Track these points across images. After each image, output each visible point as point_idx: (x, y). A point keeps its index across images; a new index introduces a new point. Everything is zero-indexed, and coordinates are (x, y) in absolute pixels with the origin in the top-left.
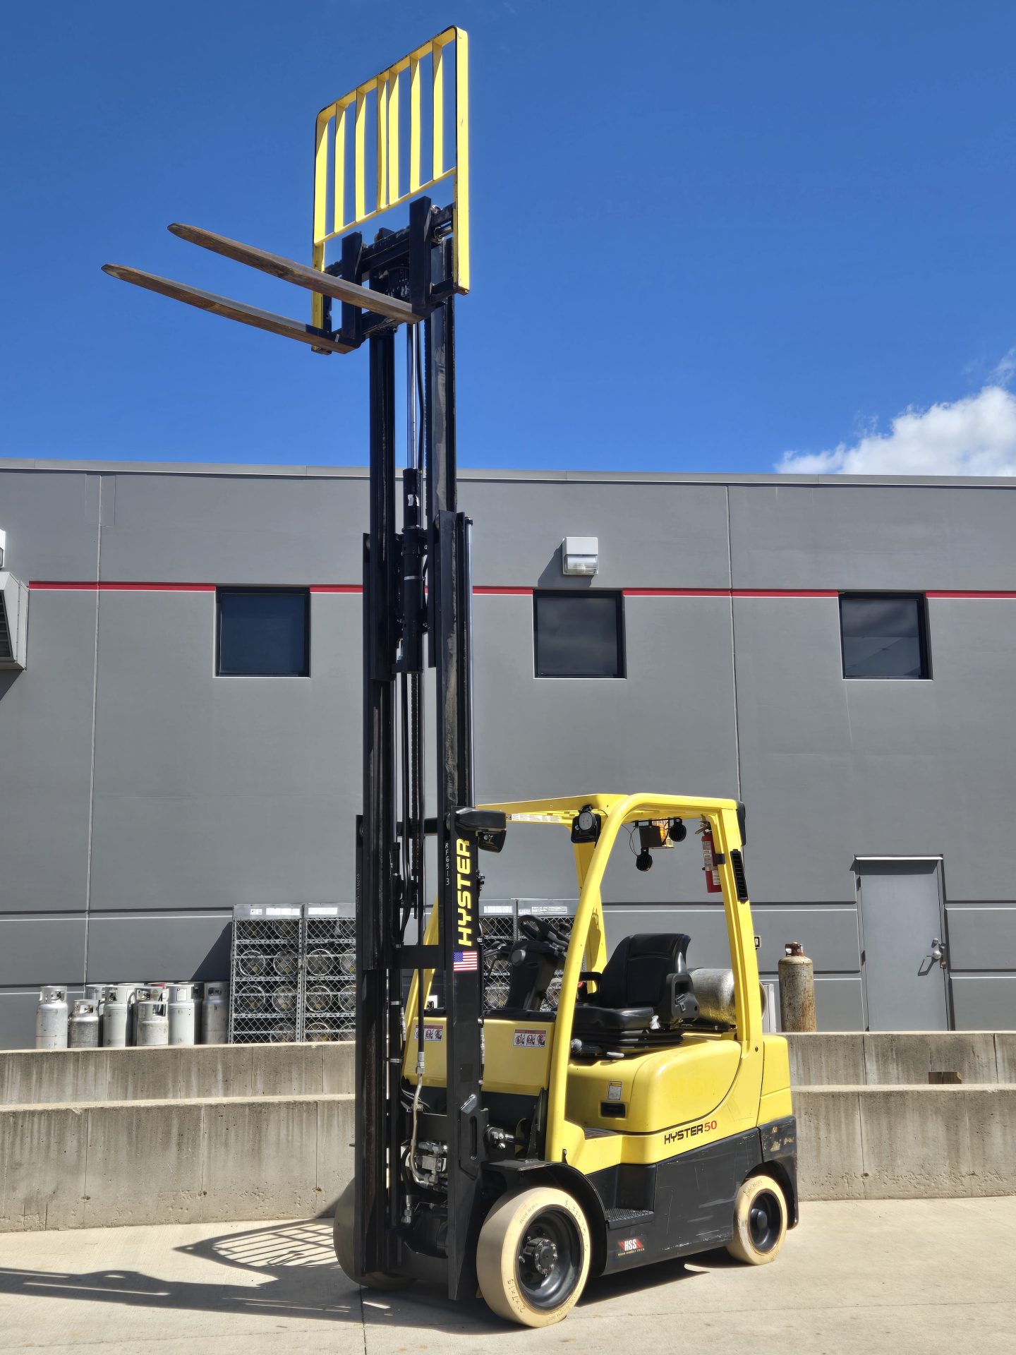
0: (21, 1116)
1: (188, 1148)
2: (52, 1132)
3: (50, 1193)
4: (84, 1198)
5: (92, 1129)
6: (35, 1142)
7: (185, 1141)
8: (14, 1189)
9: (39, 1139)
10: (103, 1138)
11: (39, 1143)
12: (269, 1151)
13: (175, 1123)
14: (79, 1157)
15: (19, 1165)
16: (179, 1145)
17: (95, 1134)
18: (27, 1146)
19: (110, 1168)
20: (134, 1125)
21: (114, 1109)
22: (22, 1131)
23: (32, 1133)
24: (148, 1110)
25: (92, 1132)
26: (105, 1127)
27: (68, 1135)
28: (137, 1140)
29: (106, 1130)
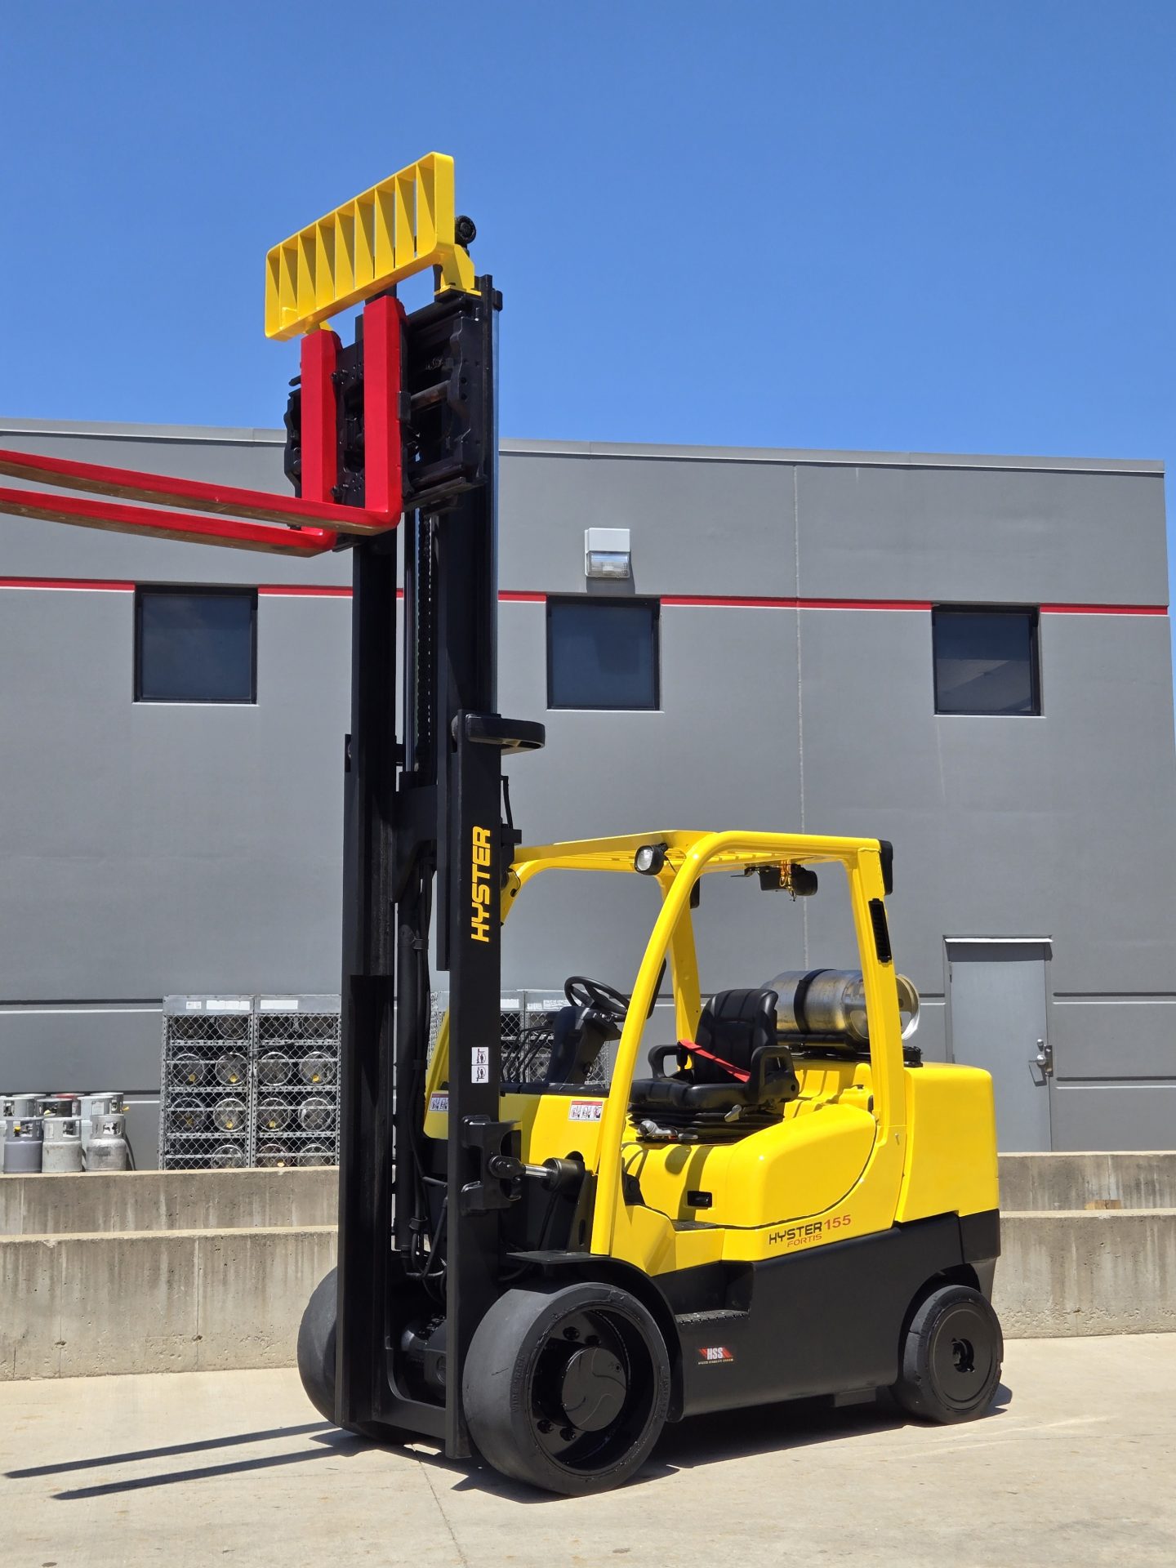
1: (180, 1286)
2: (20, 1268)
3: (19, 1337)
4: (58, 1343)
5: (67, 1262)
7: (177, 1278)
9: (4, 1275)
10: (80, 1275)
11: (5, 1281)
12: (274, 1289)
13: (165, 1258)
14: (53, 1297)
16: (170, 1283)
17: (70, 1270)
19: (89, 1309)
20: (116, 1259)
21: (93, 1242)
24: (132, 1242)
25: (67, 1268)
26: (82, 1261)
27: (39, 1270)
28: (120, 1277)
29: (84, 1265)
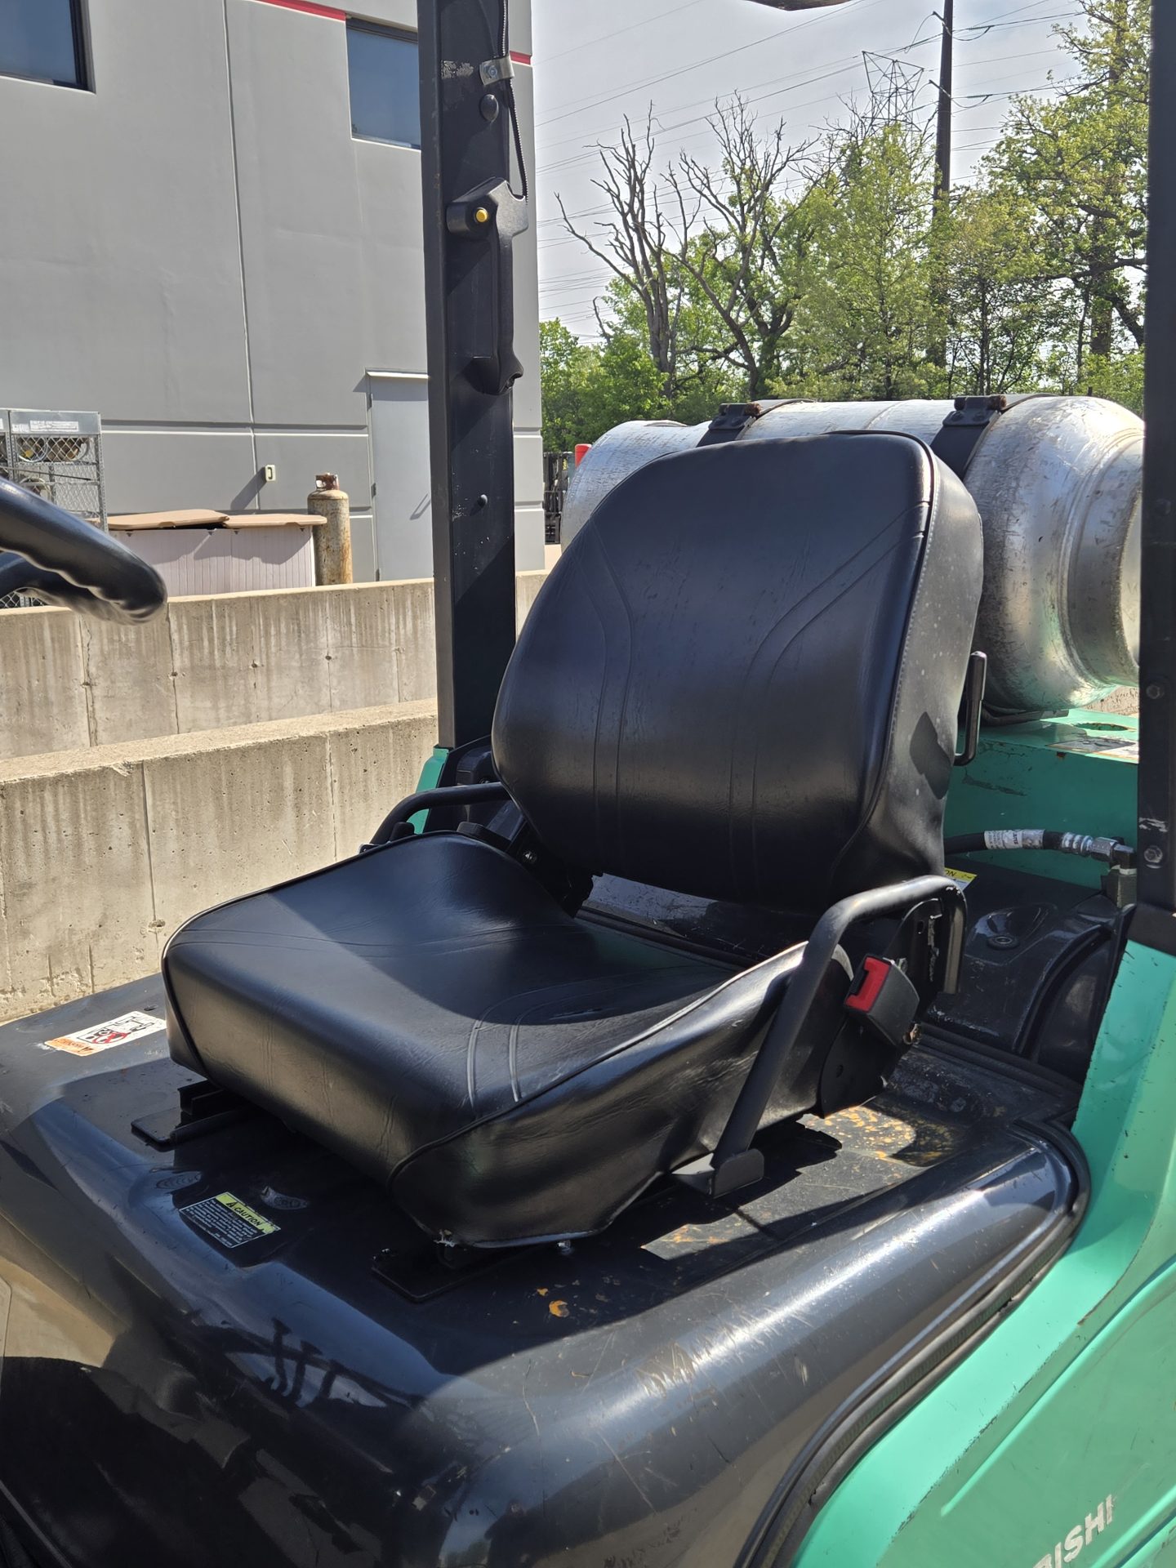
0: (17, 793)
1: (310, 810)
2: (83, 816)
3: (94, 928)
4: (153, 925)
5: (154, 799)
6: (52, 838)
7: (307, 799)
8: (25, 934)
9: (58, 832)
10: (174, 813)
11: (60, 840)
13: (288, 770)
14: (137, 855)
15: (30, 886)
16: (298, 807)
17: (159, 809)
18: (38, 848)
19: (192, 864)
20: (224, 783)
21: (187, 758)
22: (24, 821)
23: (44, 821)
24: (243, 752)
25: (154, 805)
26: (175, 792)
27: (112, 816)
28: (231, 808)
29: (179, 795)
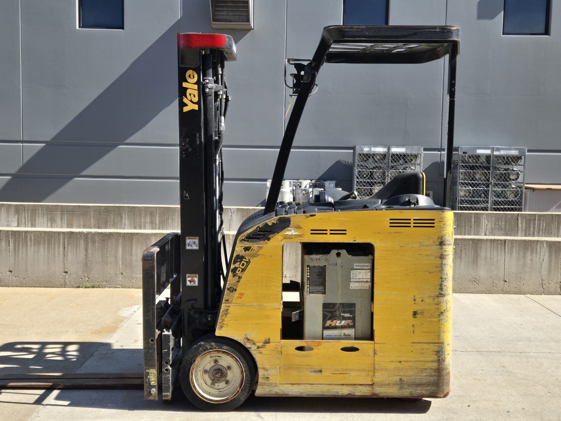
12: (481, 262)
